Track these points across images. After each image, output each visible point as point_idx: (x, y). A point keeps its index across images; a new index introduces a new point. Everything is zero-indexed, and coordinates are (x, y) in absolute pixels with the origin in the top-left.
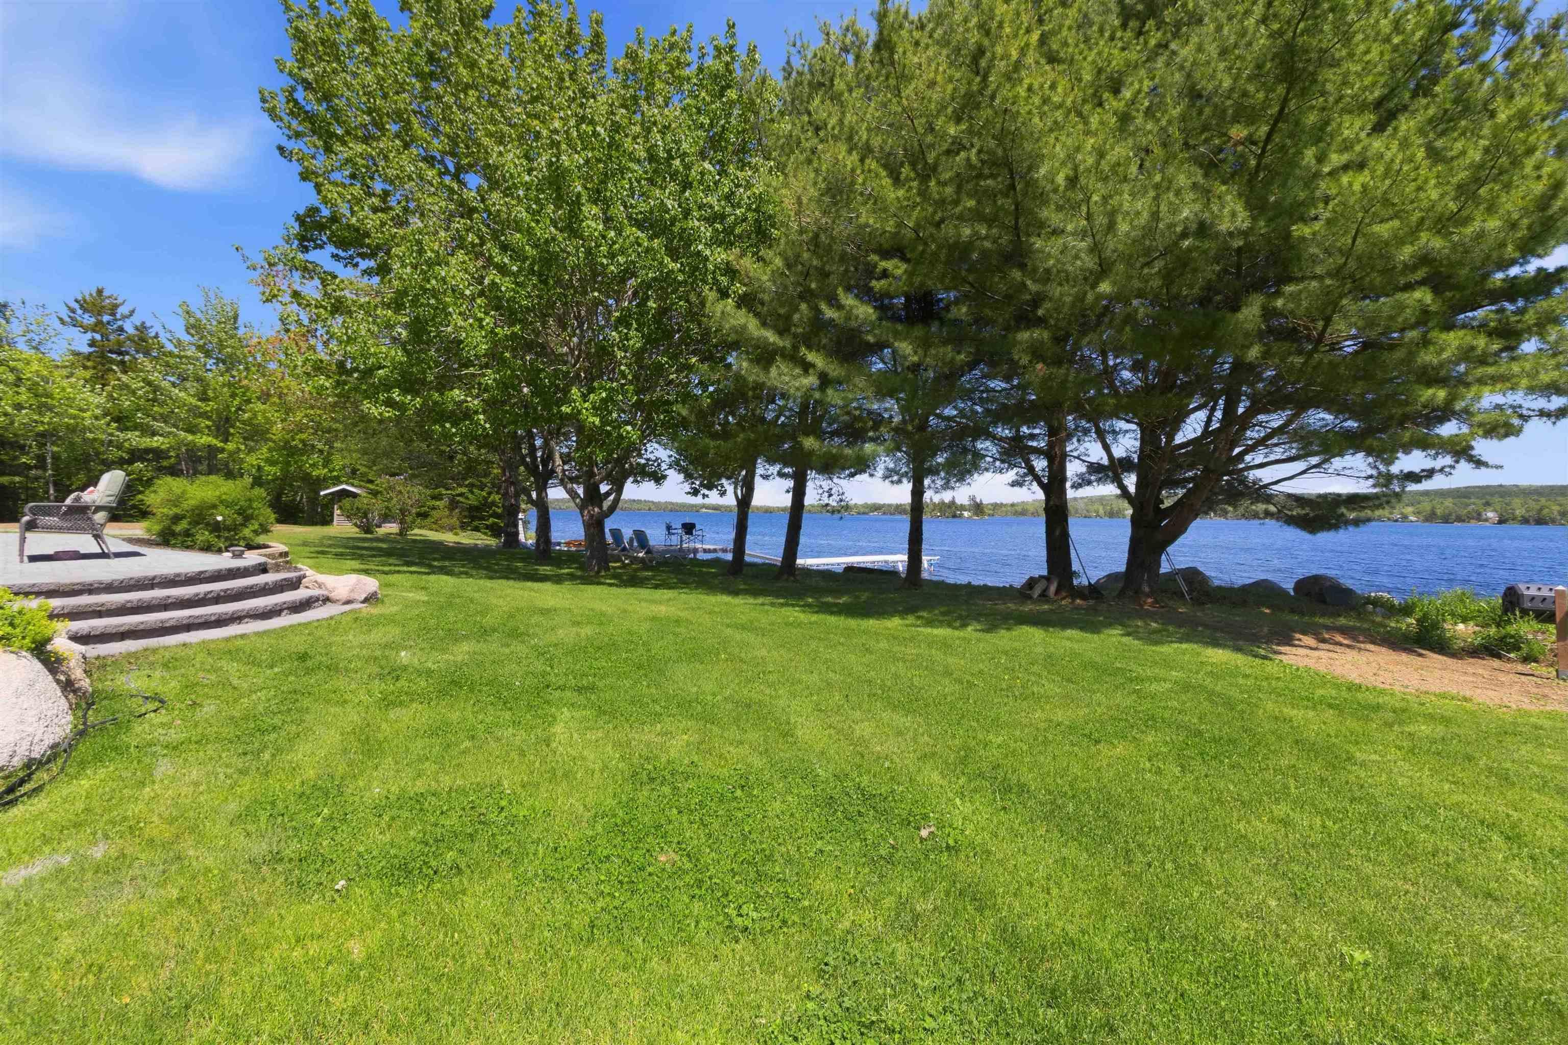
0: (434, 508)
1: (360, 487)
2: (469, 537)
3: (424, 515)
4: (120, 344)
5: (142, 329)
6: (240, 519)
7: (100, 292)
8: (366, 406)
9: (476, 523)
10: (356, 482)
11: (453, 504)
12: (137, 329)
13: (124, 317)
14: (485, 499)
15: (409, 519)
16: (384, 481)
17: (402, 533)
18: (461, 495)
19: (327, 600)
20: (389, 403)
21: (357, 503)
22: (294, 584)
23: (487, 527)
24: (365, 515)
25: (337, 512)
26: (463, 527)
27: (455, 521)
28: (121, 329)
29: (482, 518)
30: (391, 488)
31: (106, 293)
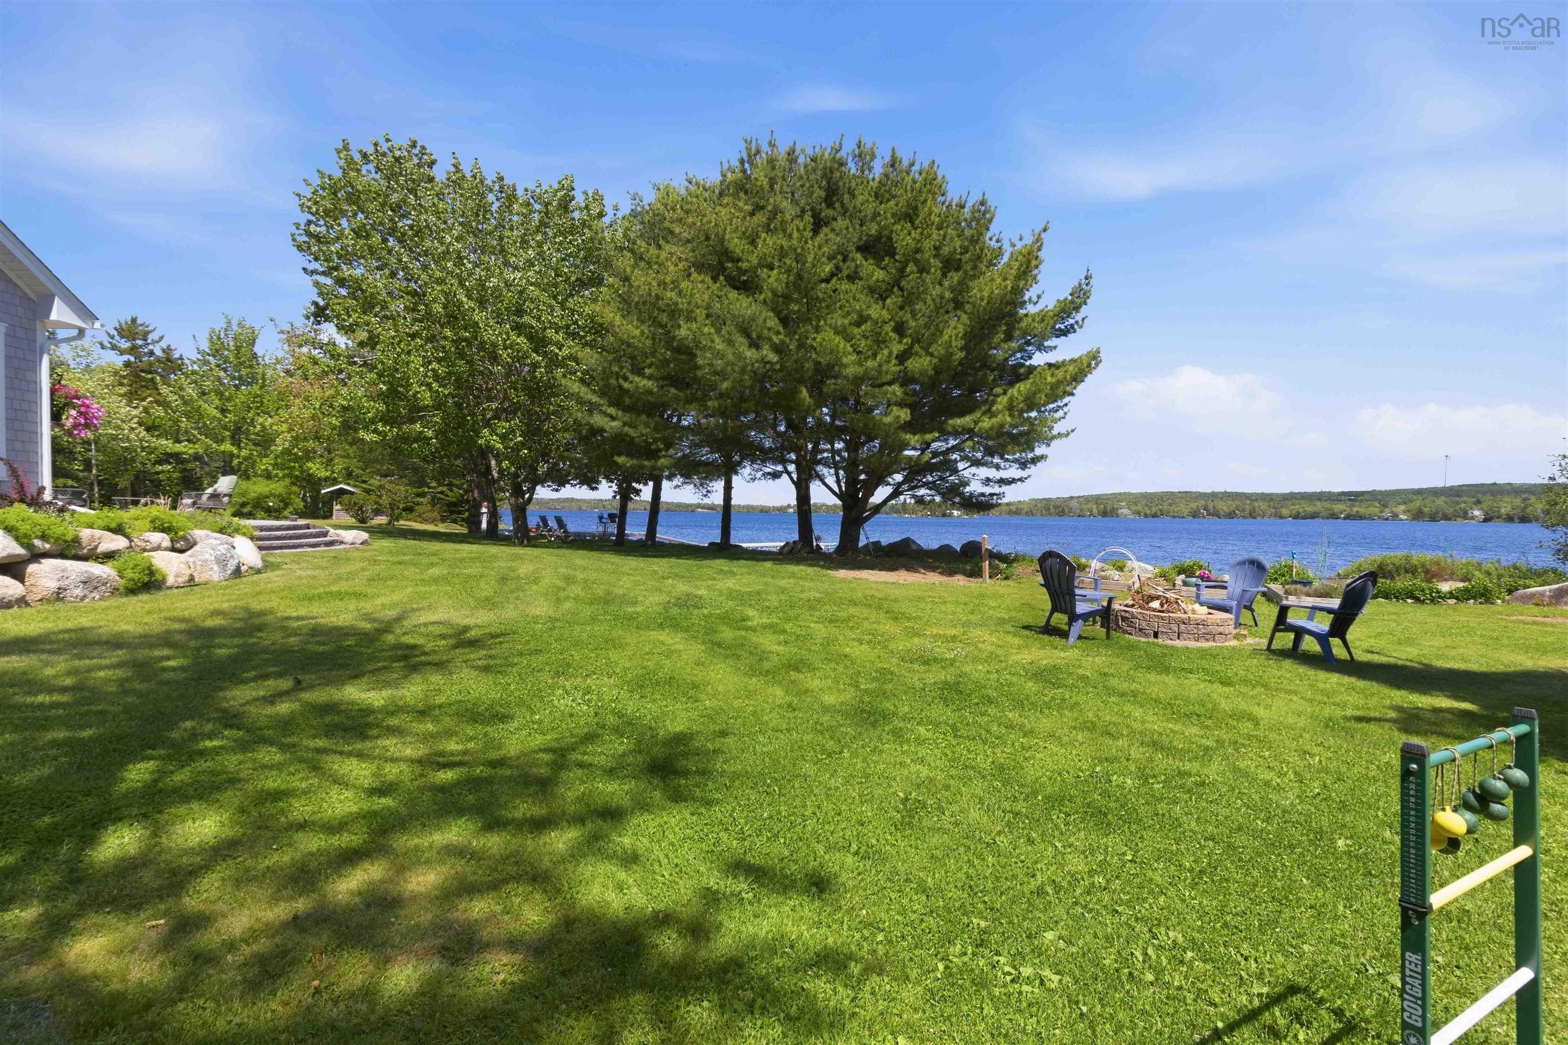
0: (418, 504)
1: (355, 486)
2: (446, 527)
3: (409, 510)
4: (151, 364)
5: (168, 351)
6: (282, 505)
7: (134, 320)
8: (362, 434)
9: (454, 516)
10: (351, 482)
11: (434, 501)
12: (164, 351)
13: (154, 342)
14: (462, 496)
15: (396, 512)
16: (375, 481)
17: (389, 523)
18: (442, 492)
19: (342, 542)
20: (376, 431)
21: (354, 498)
22: (325, 534)
23: (463, 520)
24: (361, 508)
25: (337, 507)
26: (443, 520)
27: (435, 514)
28: (151, 353)
29: (460, 513)
30: (381, 487)
31: (139, 322)
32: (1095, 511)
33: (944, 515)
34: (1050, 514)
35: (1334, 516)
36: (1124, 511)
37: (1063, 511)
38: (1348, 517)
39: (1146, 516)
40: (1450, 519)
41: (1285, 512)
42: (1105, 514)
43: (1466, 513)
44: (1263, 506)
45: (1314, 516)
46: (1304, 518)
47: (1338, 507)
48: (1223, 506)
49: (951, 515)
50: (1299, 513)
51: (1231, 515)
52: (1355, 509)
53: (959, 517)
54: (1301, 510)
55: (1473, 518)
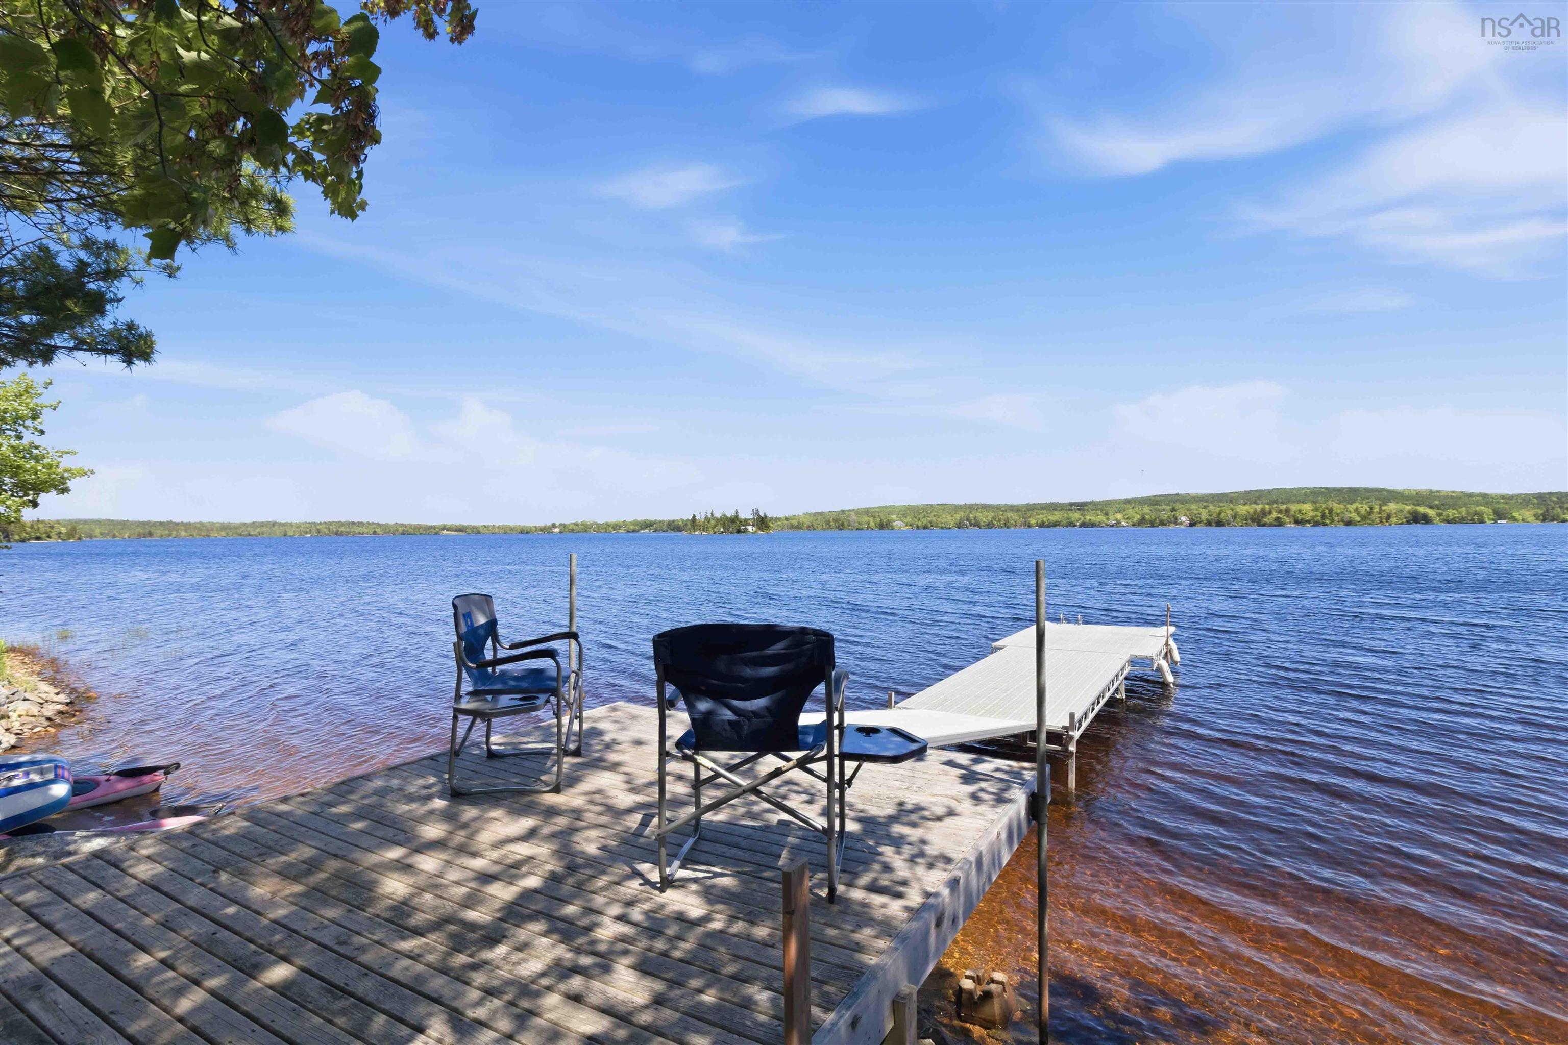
32: (872, 524)
33: (739, 531)
34: (830, 527)
35: (1071, 524)
36: (898, 524)
37: (843, 524)
38: (1083, 525)
39: (918, 528)
40: (1165, 525)
41: (1033, 521)
42: (881, 526)
43: (1176, 519)
44: (1013, 516)
45: (1055, 524)
46: (1048, 526)
47: (1076, 516)
48: (984, 517)
49: (746, 531)
50: (1043, 523)
51: (990, 525)
52: (1088, 518)
53: (754, 533)
54: (1045, 519)
55: (1181, 524)
